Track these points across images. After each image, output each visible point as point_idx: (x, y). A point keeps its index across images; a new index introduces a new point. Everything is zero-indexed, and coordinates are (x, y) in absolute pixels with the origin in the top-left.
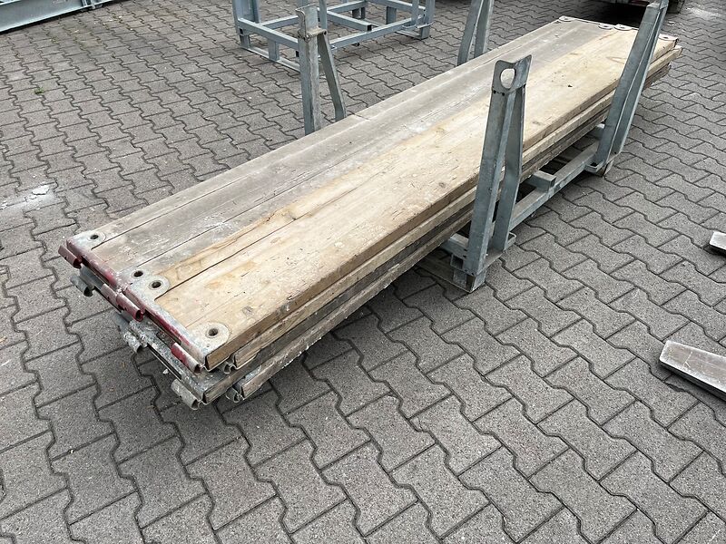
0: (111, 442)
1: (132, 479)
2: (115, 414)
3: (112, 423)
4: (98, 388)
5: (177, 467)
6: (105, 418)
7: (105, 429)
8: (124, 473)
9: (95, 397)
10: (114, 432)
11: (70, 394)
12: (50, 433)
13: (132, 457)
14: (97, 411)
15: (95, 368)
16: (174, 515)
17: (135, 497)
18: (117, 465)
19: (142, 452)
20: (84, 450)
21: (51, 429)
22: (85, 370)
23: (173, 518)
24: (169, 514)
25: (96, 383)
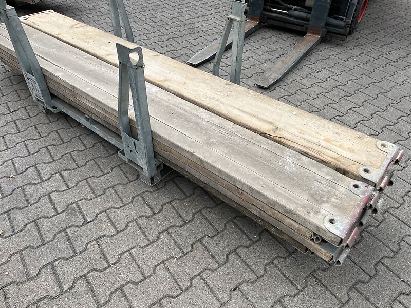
0: (386, 261)
1: (398, 244)
2: (369, 266)
3: (375, 265)
4: (356, 284)
5: (382, 225)
6: (374, 271)
7: (380, 267)
8: (398, 248)
9: (364, 283)
10: (380, 262)
11: (368, 300)
12: (398, 298)
13: (388, 247)
14: (371, 277)
15: (342, 293)
16: (404, 221)
17: (406, 239)
18: (396, 253)
19: (383, 243)
20: (397, 273)
21: (396, 299)
22: (346, 299)
23: (405, 220)
24: (404, 223)
25: (354, 287)
